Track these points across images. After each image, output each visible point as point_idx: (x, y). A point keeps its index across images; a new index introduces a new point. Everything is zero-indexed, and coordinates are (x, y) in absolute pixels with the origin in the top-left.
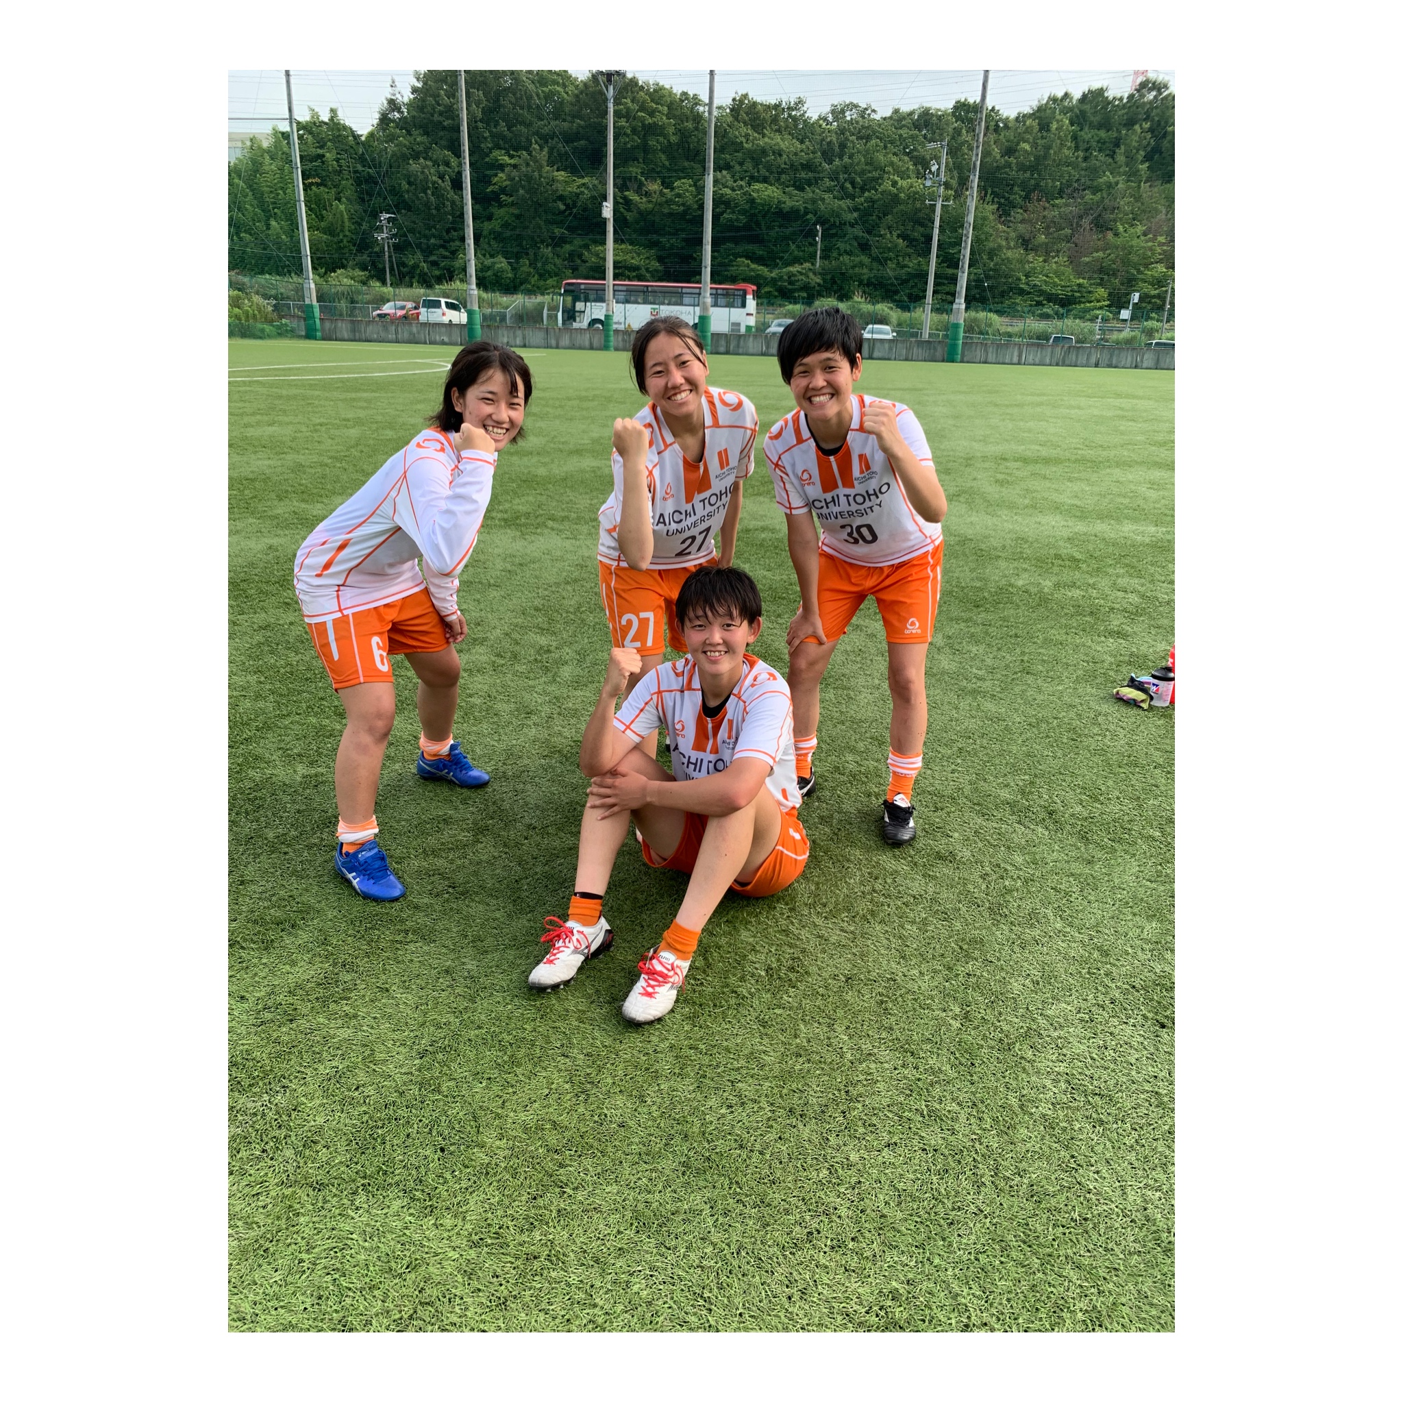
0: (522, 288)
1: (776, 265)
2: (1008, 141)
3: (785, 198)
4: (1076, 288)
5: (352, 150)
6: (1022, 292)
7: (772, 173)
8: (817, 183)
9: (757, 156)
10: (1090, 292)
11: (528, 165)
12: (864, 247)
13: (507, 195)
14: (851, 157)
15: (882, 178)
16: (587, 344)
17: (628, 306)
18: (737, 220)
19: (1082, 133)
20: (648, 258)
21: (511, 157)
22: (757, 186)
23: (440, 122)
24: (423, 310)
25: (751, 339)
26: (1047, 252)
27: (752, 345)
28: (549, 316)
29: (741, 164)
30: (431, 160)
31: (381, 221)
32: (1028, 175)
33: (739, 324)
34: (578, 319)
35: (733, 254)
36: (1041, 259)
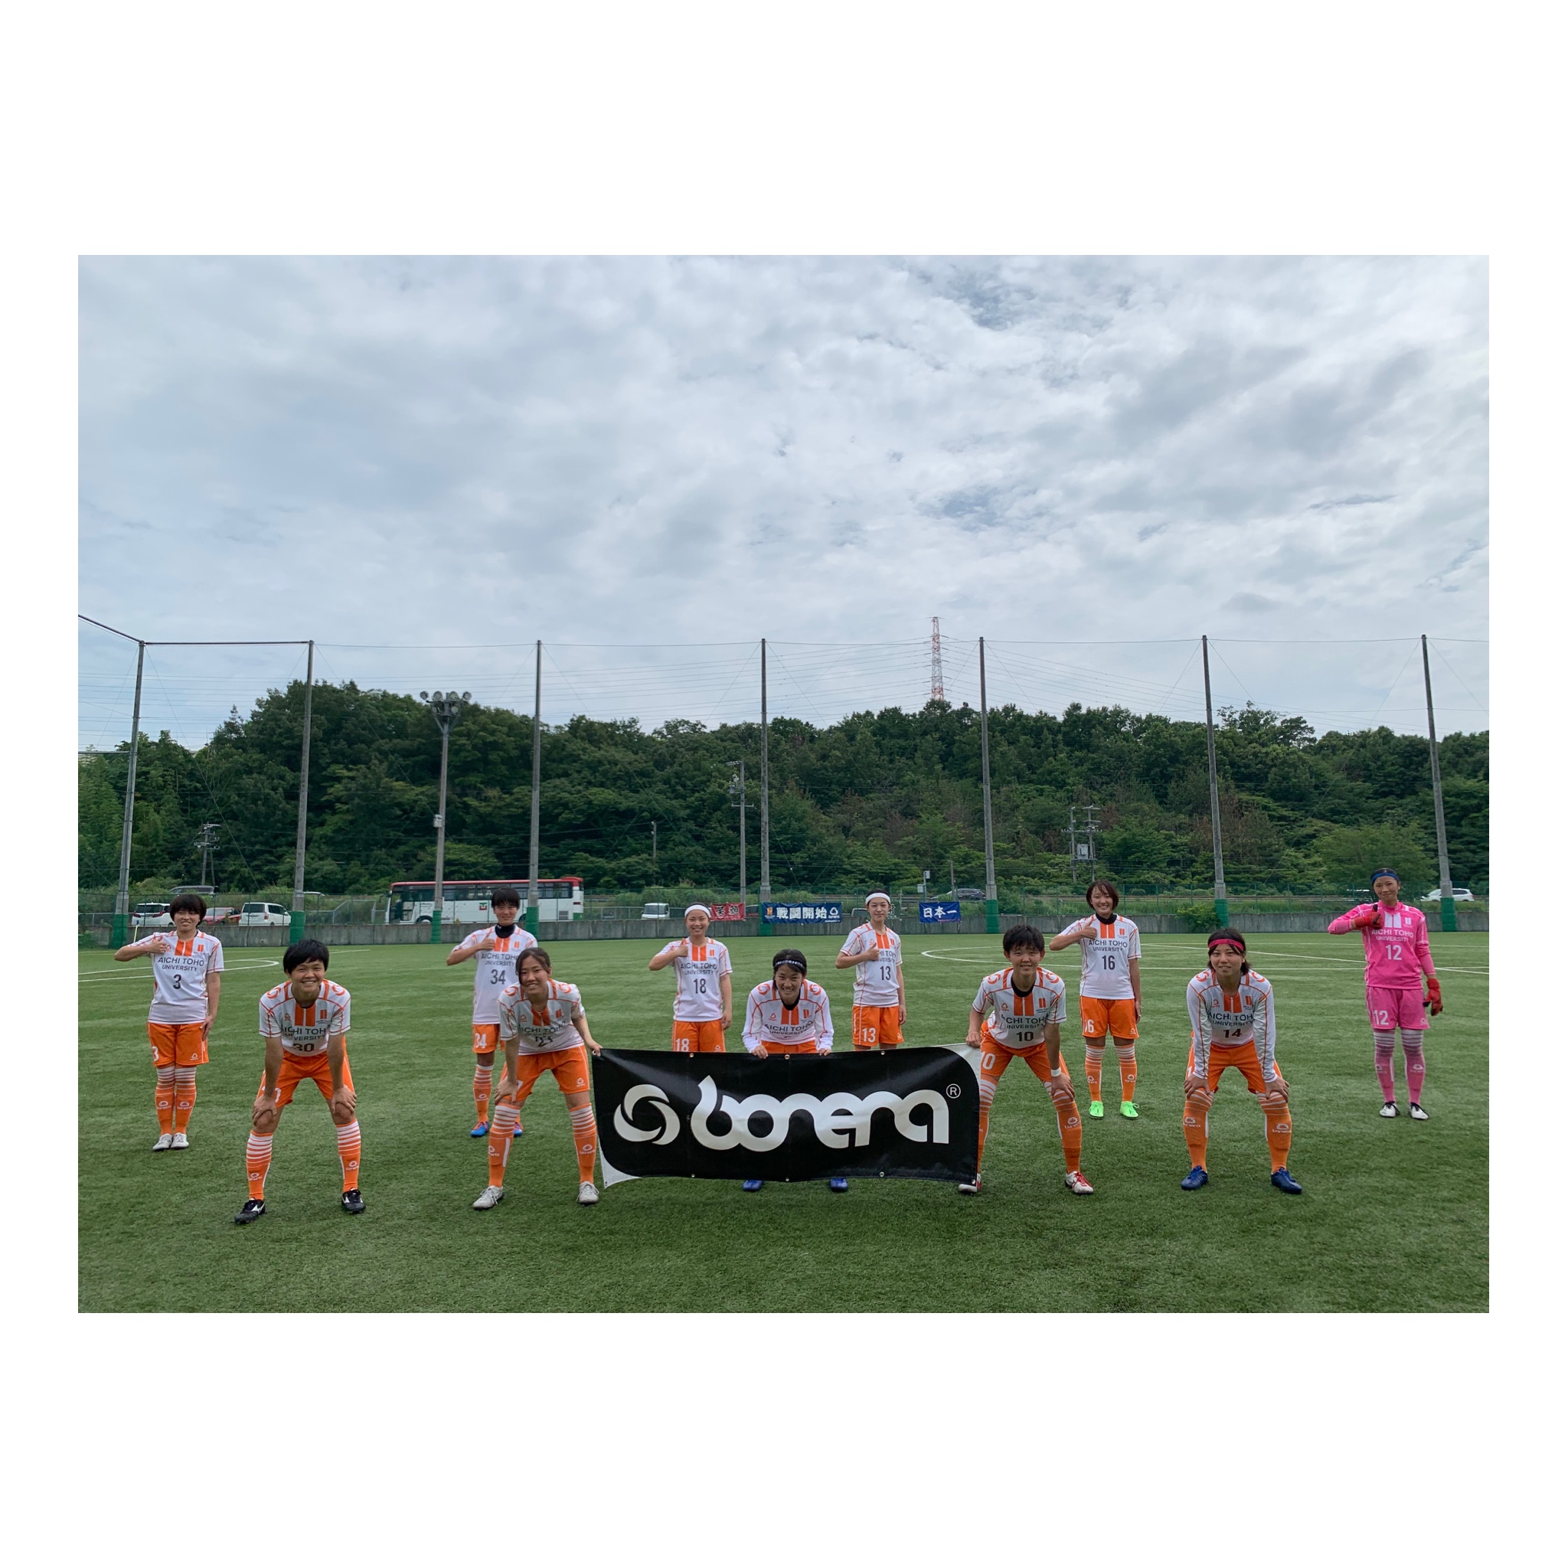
0: (350, 888)
1: (615, 857)
2: (822, 749)
3: (621, 799)
4: (893, 867)
5: (181, 768)
6: (847, 872)
7: (608, 779)
8: (651, 786)
9: (594, 766)
10: (906, 870)
11: (366, 777)
12: (698, 838)
13: (342, 803)
14: (680, 765)
15: (709, 781)
16: (414, 939)
17: (457, 902)
18: (574, 819)
19: (885, 742)
20: (486, 855)
21: (350, 770)
22: (594, 790)
23: (279, 742)
24: (244, 915)
25: (578, 926)
26: (865, 837)
27: (579, 931)
28: (377, 914)
29: (579, 772)
30: (265, 774)
31: (203, 830)
32: (841, 774)
33: (566, 913)
34: (405, 917)
35: (573, 849)
36: (859, 843)
